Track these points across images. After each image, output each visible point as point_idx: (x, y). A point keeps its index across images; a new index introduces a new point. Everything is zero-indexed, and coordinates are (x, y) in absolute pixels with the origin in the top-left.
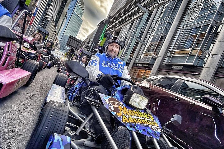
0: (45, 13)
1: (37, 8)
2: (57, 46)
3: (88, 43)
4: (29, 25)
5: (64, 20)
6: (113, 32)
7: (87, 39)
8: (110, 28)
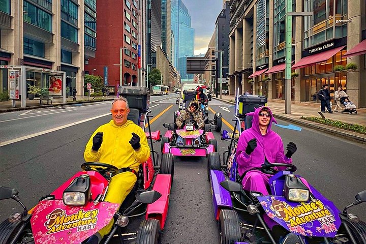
0: (149, 45)
1: (139, 46)
2: (176, 77)
3: (213, 54)
4: (138, 69)
5: (171, 41)
6: (242, 21)
7: (209, 49)
8: (235, 18)
